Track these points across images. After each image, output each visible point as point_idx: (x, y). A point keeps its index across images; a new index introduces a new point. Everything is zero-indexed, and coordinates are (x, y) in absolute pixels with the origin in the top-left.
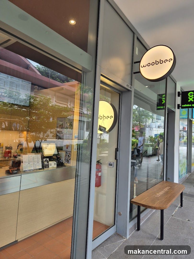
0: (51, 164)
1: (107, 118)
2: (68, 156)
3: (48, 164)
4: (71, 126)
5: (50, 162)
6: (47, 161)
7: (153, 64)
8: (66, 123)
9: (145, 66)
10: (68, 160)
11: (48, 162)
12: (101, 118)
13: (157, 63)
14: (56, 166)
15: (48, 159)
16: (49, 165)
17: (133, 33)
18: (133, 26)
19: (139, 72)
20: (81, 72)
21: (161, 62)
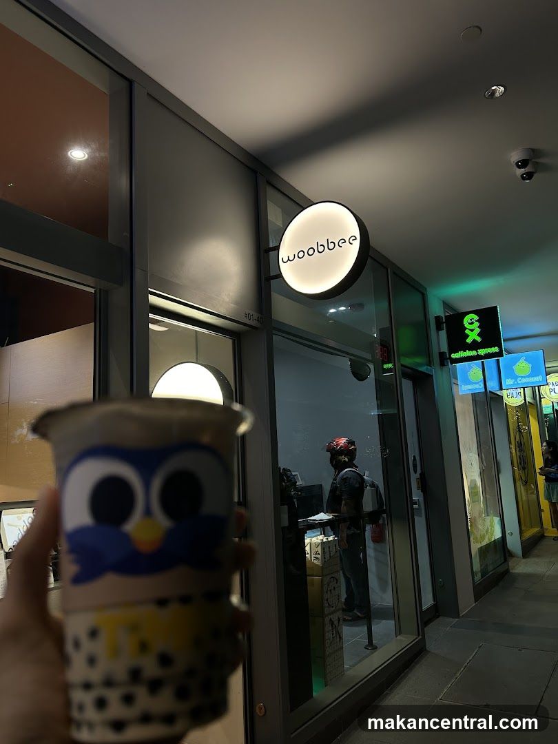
7: (311, 252)
9: (291, 259)
13: (321, 249)
17: (255, 172)
18: (251, 155)
19: (280, 276)
20: (92, 291)
21: (331, 246)
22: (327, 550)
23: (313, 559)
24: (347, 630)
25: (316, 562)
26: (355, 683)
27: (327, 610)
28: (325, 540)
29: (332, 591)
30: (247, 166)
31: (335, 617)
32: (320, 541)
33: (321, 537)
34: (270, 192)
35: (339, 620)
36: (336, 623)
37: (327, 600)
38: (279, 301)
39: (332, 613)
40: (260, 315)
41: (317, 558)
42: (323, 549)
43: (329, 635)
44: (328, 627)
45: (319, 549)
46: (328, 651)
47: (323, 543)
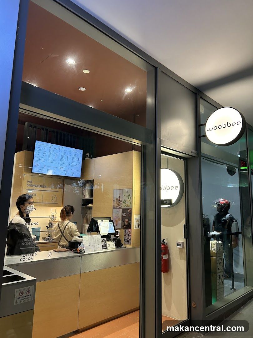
0: (109, 245)
1: (172, 189)
2: (128, 235)
3: (106, 244)
4: (129, 199)
5: (108, 243)
6: (105, 240)
7: (220, 127)
8: (123, 195)
9: (211, 129)
10: (128, 240)
11: (105, 242)
12: (164, 189)
13: (224, 126)
14: (115, 247)
15: (105, 239)
16: (108, 245)
17: (196, 94)
18: (195, 87)
19: (205, 136)
20: (140, 145)
21: (229, 125)
22: (218, 247)
23: (212, 250)
24: (225, 281)
25: (213, 251)
26: (228, 302)
27: (218, 271)
28: (217, 243)
29: (220, 263)
30: (192, 92)
31: (221, 274)
32: (216, 243)
33: (215, 241)
34: (202, 101)
35: (222, 276)
36: (221, 277)
37: (218, 267)
38: (204, 145)
39: (219, 273)
40: (196, 152)
41: (214, 250)
42: (217, 246)
43: (218, 281)
44: (218, 278)
45: (215, 246)
46: (218, 287)
47: (217, 244)
